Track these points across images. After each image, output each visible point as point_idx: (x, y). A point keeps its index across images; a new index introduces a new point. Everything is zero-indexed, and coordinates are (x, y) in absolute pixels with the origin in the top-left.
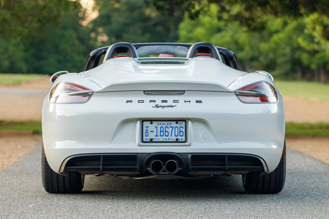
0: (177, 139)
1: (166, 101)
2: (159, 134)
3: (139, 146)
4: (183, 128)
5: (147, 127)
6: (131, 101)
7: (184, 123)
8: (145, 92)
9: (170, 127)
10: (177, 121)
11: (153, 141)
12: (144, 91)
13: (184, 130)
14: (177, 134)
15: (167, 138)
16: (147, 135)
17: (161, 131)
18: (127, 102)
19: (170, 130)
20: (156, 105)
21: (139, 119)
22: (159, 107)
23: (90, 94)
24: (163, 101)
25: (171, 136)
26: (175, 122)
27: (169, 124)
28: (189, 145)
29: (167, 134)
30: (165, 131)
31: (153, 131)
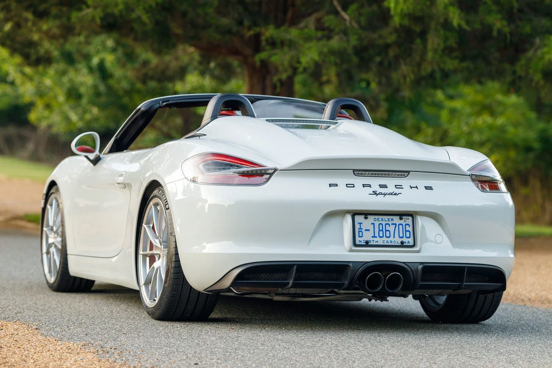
0: (402, 243)
1: (385, 186)
2: (377, 235)
3: (351, 251)
4: (409, 226)
5: (360, 224)
6: (337, 185)
7: (410, 218)
8: (355, 172)
9: (392, 224)
10: (401, 215)
11: (370, 244)
12: (354, 170)
13: (410, 229)
14: (401, 235)
15: (389, 240)
16: (361, 235)
17: (379, 230)
18: (330, 185)
19: (392, 228)
20: (373, 192)
21: (348, 212)
22: (379, 194)
23: (270, 172)
24: (381, 186)
25: (394, 237)
26: (398, 217)
27: (390, 220)
28: (418, 252)
29: (388, 235)
30: (386, 231)
31: (369, 230)
